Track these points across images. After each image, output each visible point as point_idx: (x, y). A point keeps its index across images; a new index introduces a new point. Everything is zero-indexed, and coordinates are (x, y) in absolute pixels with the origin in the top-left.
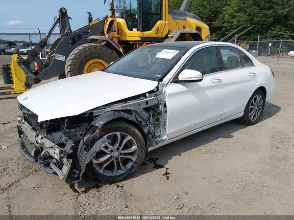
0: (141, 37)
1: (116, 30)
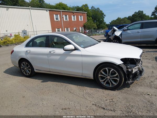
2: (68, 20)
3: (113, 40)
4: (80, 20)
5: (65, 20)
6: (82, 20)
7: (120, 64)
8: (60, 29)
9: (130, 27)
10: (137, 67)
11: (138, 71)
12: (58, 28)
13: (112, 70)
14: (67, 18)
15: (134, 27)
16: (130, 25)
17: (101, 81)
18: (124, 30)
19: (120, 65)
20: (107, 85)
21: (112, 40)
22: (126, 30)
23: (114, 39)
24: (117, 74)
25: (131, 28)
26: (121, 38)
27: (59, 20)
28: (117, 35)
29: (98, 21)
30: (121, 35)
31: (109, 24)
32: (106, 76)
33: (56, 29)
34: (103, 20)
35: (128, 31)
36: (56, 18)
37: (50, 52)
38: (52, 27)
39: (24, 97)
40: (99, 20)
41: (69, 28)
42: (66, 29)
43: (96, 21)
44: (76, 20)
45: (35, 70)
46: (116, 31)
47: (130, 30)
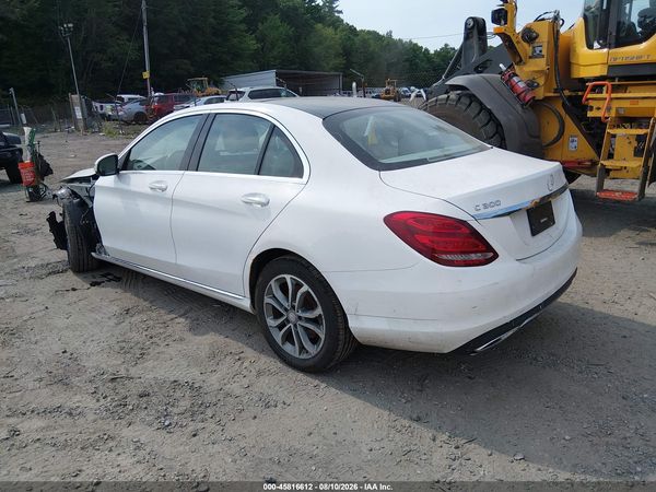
0: (611, 67)
1: (544, 52)
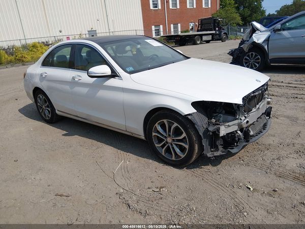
2: (178, 7)
3: (249, 52)
4: (204, 7)
5: (171, 7)
6: (208, 6)
7: (189, 115)
8: (161, 26)
9: (290, 23)
10: (236, 122)
11: (239, 132)
12: (156, 24)
13: (176, 125)
14: (176, 4)
15: (300, 23)
16: (289, 18)
17: (156, 145)
18: (275, 31)
19: (189, 117)
20: (167, 156)
21: (247, 53)
22: (279, 30)
23: (250, 50)
24: (184, 135)
25: (292, 26)
26: (266, 47)
27: (160, 7)
28: (256, 42)
29: (248, 7)
30: (267, 40)
31: (276, 13)
32: (166, 137)
33: (153, 27)
34: (261, 5)
35: (285, 33)
36: (153, 4)
37: (73, 78)
38: (144, 22)
39: (17, 160)
40: (250, 5)
41: (179, 25)
42: (172, 26)
43: (244, 7)
44: (195, 7)
45: (57, 112)
46: (257, 32)
47: (289, 29)
